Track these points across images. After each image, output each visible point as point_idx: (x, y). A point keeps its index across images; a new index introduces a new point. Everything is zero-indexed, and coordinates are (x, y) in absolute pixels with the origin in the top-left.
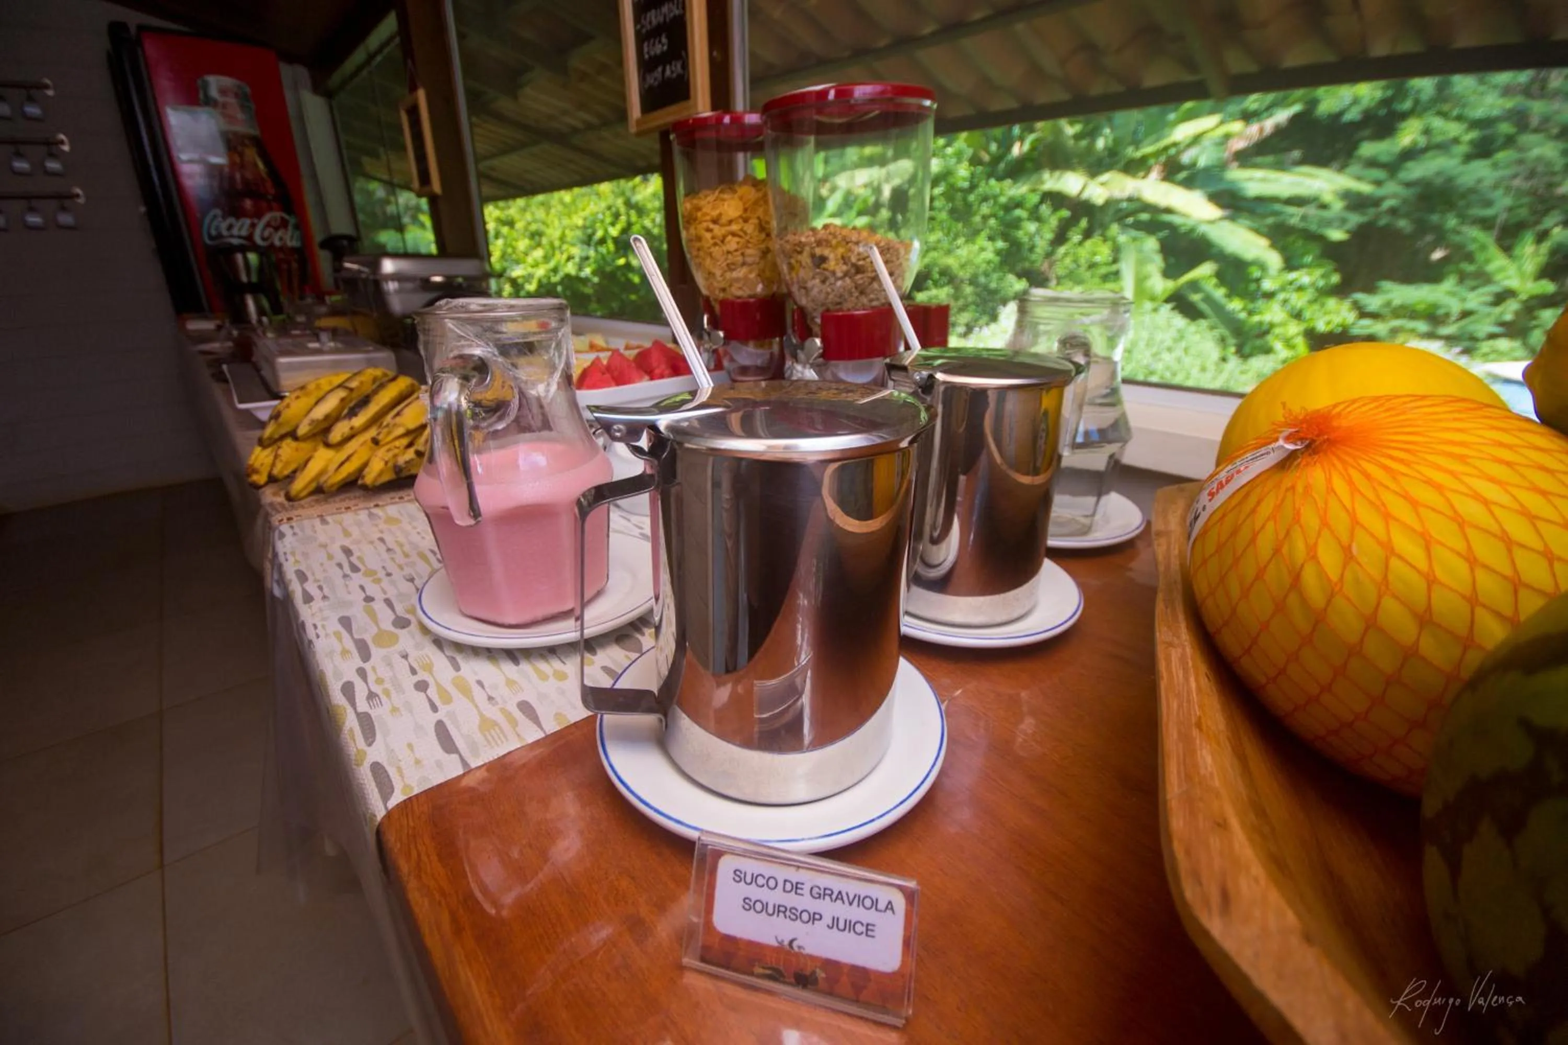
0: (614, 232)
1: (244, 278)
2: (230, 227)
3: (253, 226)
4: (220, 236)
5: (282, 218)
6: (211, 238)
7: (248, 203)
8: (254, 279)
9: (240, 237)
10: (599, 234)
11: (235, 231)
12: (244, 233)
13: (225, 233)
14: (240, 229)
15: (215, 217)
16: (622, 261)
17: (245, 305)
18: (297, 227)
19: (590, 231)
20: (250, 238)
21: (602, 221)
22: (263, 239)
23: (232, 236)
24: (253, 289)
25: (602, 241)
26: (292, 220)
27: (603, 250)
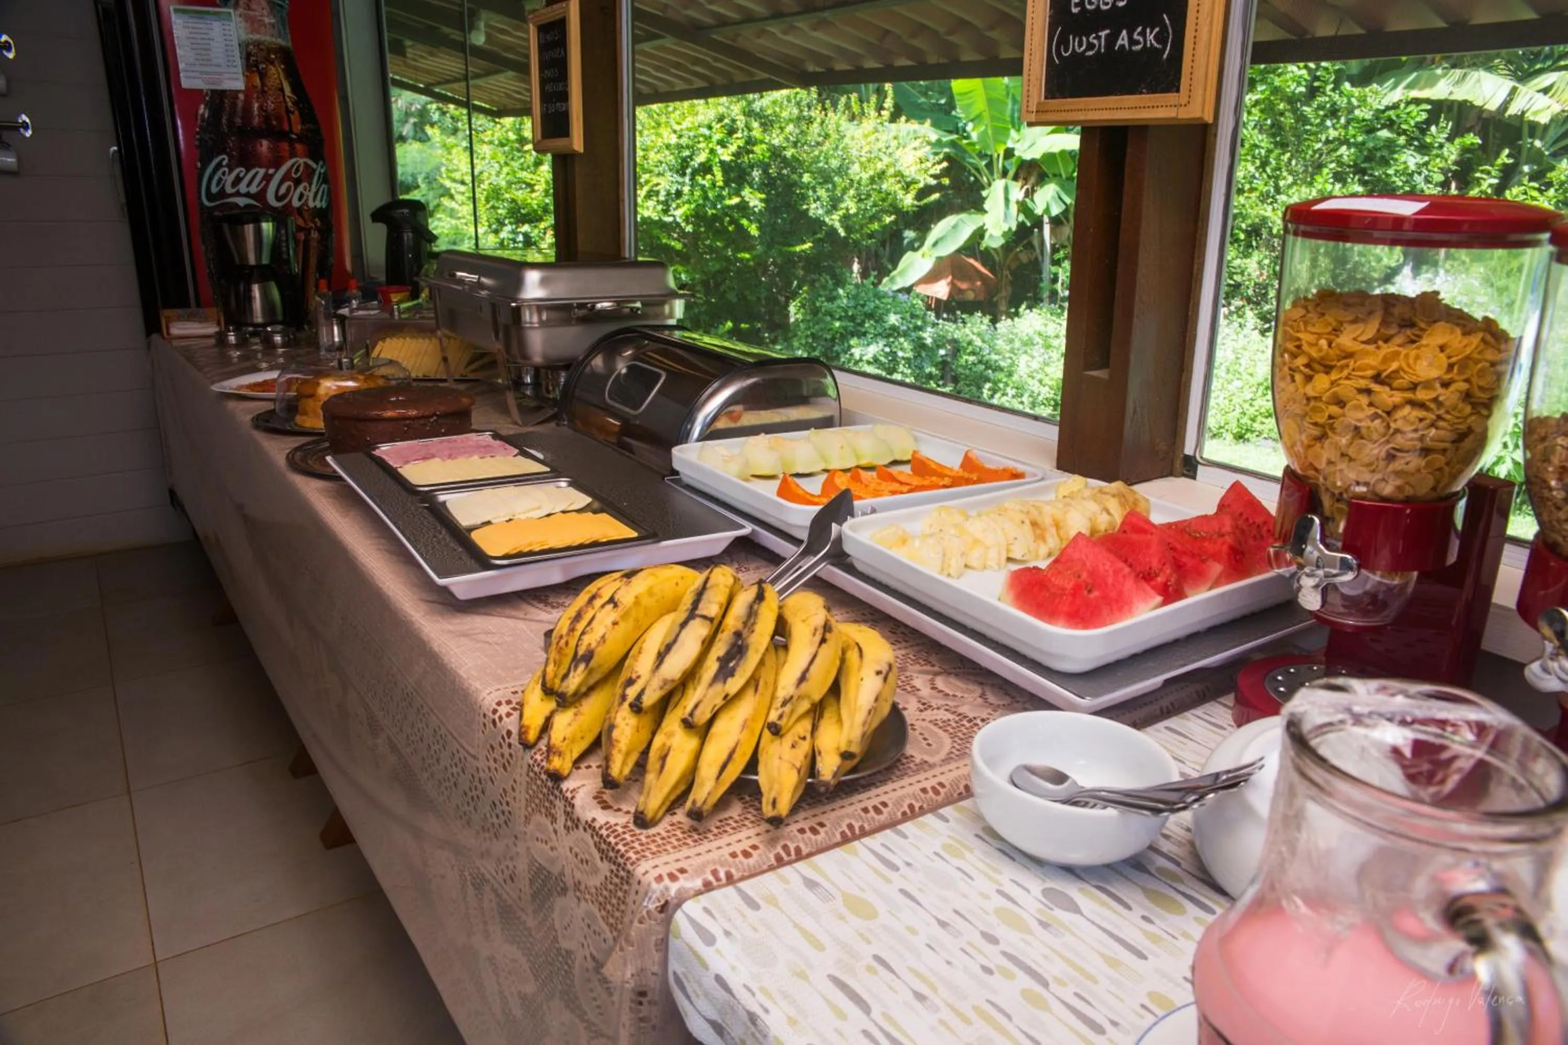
0: (725, 155)
1: (252, 260)
2: (238, 180)
3: (268, 178)
4: (222, 194)
5: (307, 166)
6: (210, 196)
7: (264, 146)
8: (265, 261)
9: (248, 195)
10: (701, 158)
11: (243, 188)
12: (254, 189)
13: (229, 190)
14: (249, 185)
15: (219, 165)
16: (735, 200)
17: (249, 298)
18: (325, 179)
19: (686, 153)
20: (261, 196)
21: (708, 138)
22: (279, 198)
23: (238, 194)
24: (263, 274)
25: (706, 169)
26: (319, 169)
27: (706, 181)
